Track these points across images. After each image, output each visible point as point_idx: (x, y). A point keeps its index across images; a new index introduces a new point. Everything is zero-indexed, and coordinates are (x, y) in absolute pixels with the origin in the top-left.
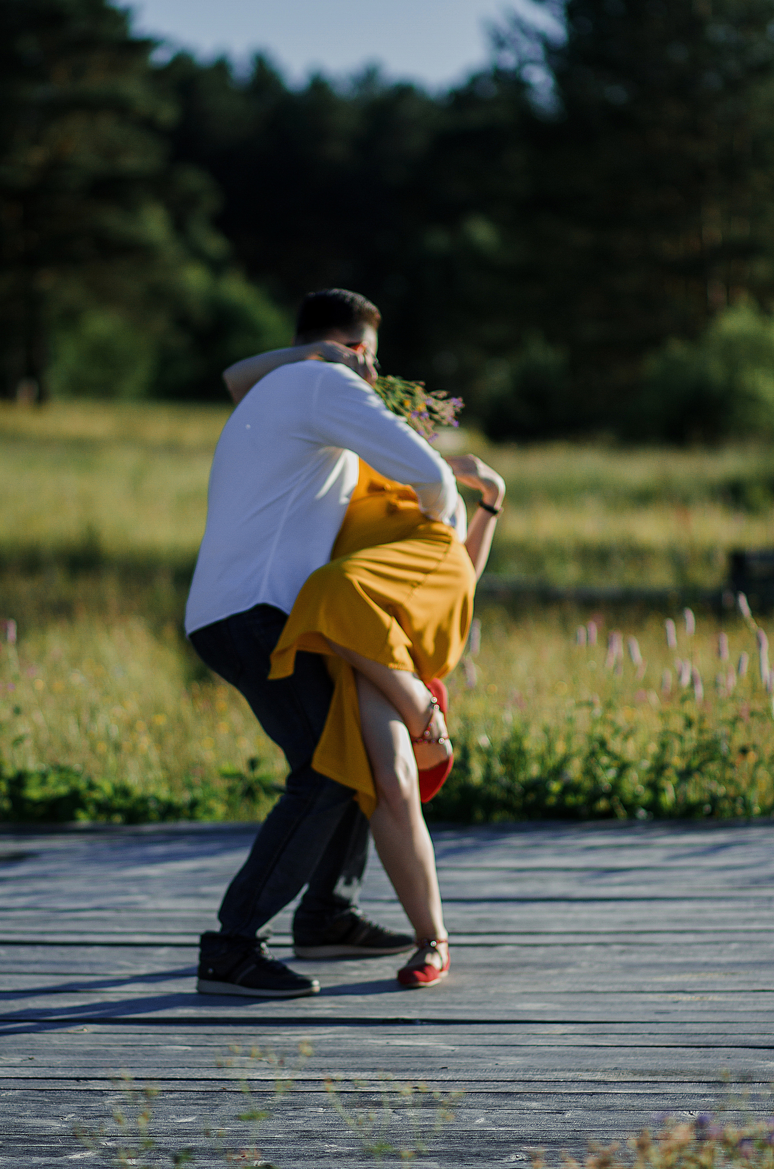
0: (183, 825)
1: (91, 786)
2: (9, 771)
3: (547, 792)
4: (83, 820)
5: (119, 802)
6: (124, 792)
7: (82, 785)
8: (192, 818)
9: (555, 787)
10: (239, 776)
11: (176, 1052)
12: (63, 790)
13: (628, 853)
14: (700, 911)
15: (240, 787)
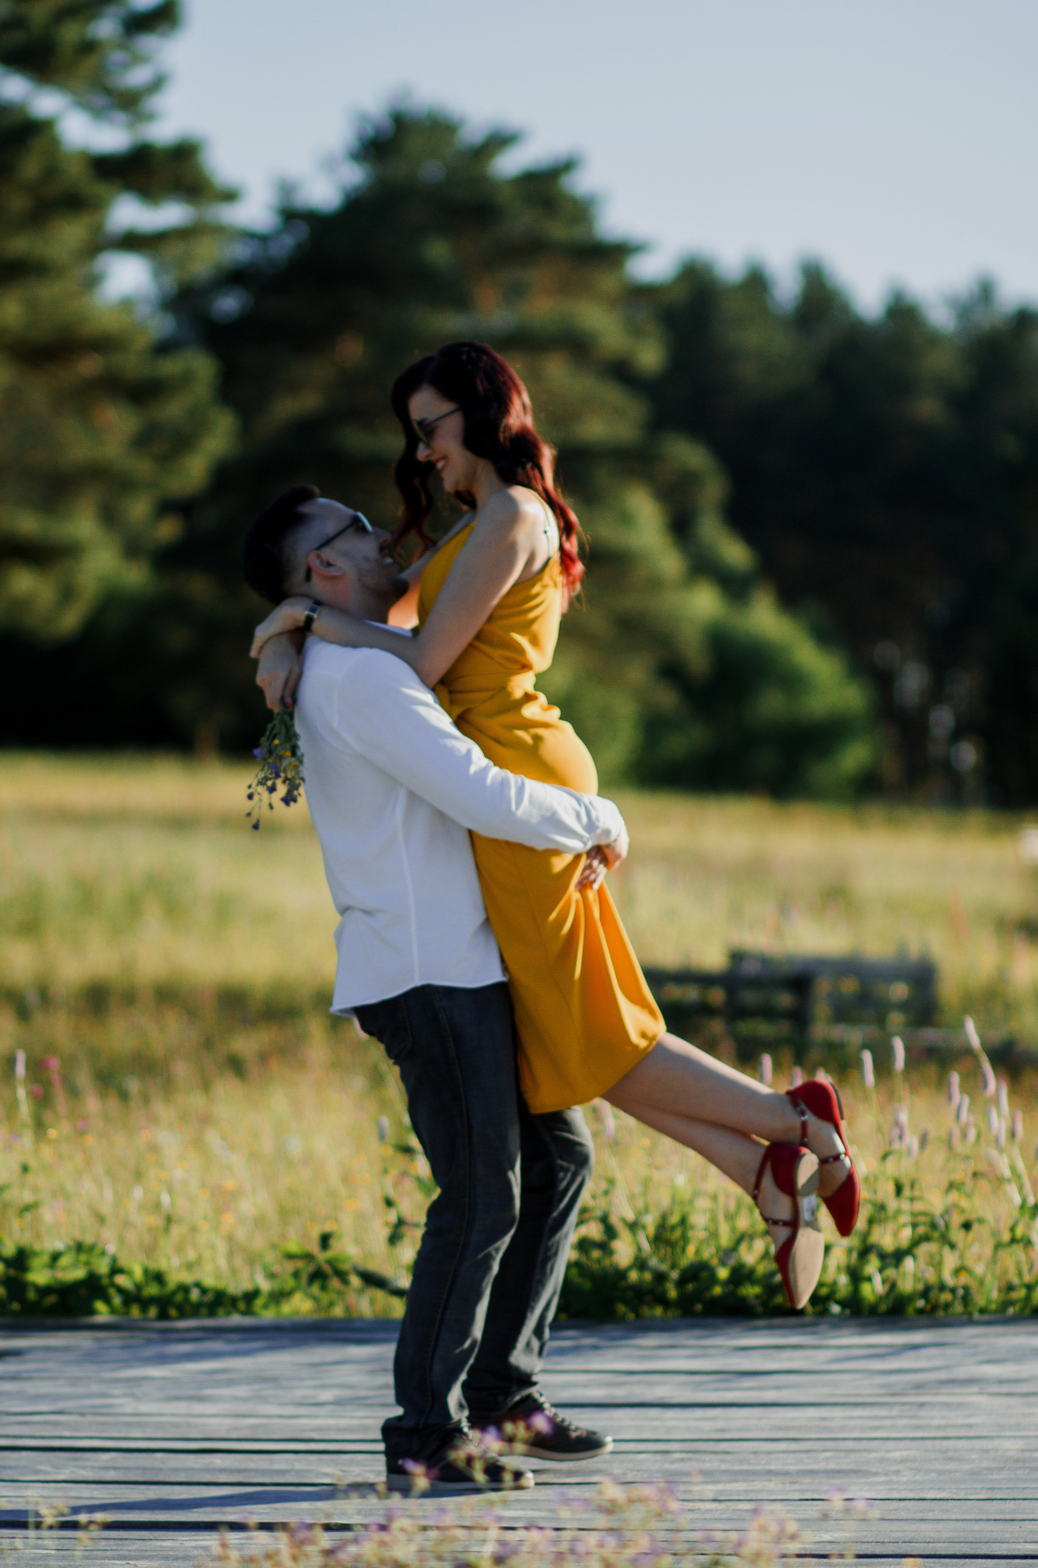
0: (236, 1319)
1: (116, 1270)
2: (9, 1250)
3: (713, 1280)
4: (102, 1312)
5: (152, 1290)
6: (158, 1278)
7: (102, 1267)
8: (249, 1312)
9: (723, 1273)
10: (308, 1257)
11: (34, 1555)
12: (79, 1274)
13: (786, 1354)
14: (823, 1419)
15: (307, 1269)
